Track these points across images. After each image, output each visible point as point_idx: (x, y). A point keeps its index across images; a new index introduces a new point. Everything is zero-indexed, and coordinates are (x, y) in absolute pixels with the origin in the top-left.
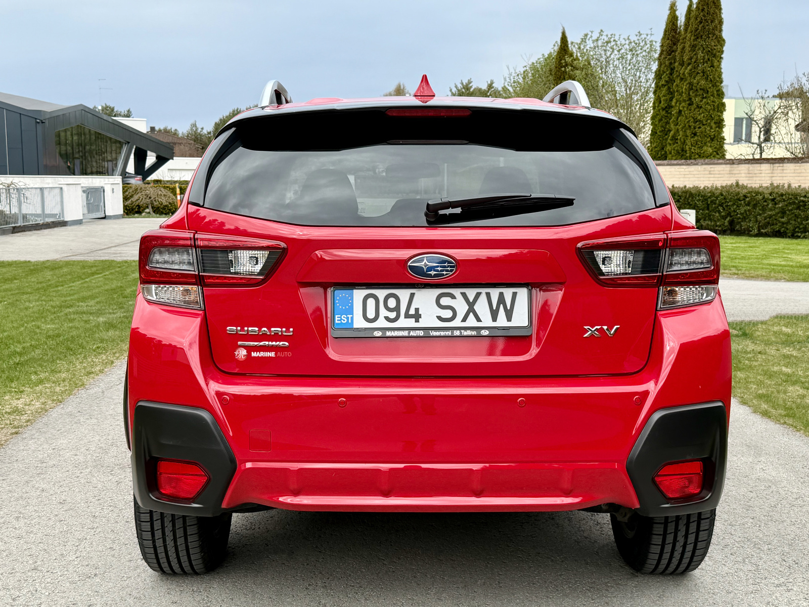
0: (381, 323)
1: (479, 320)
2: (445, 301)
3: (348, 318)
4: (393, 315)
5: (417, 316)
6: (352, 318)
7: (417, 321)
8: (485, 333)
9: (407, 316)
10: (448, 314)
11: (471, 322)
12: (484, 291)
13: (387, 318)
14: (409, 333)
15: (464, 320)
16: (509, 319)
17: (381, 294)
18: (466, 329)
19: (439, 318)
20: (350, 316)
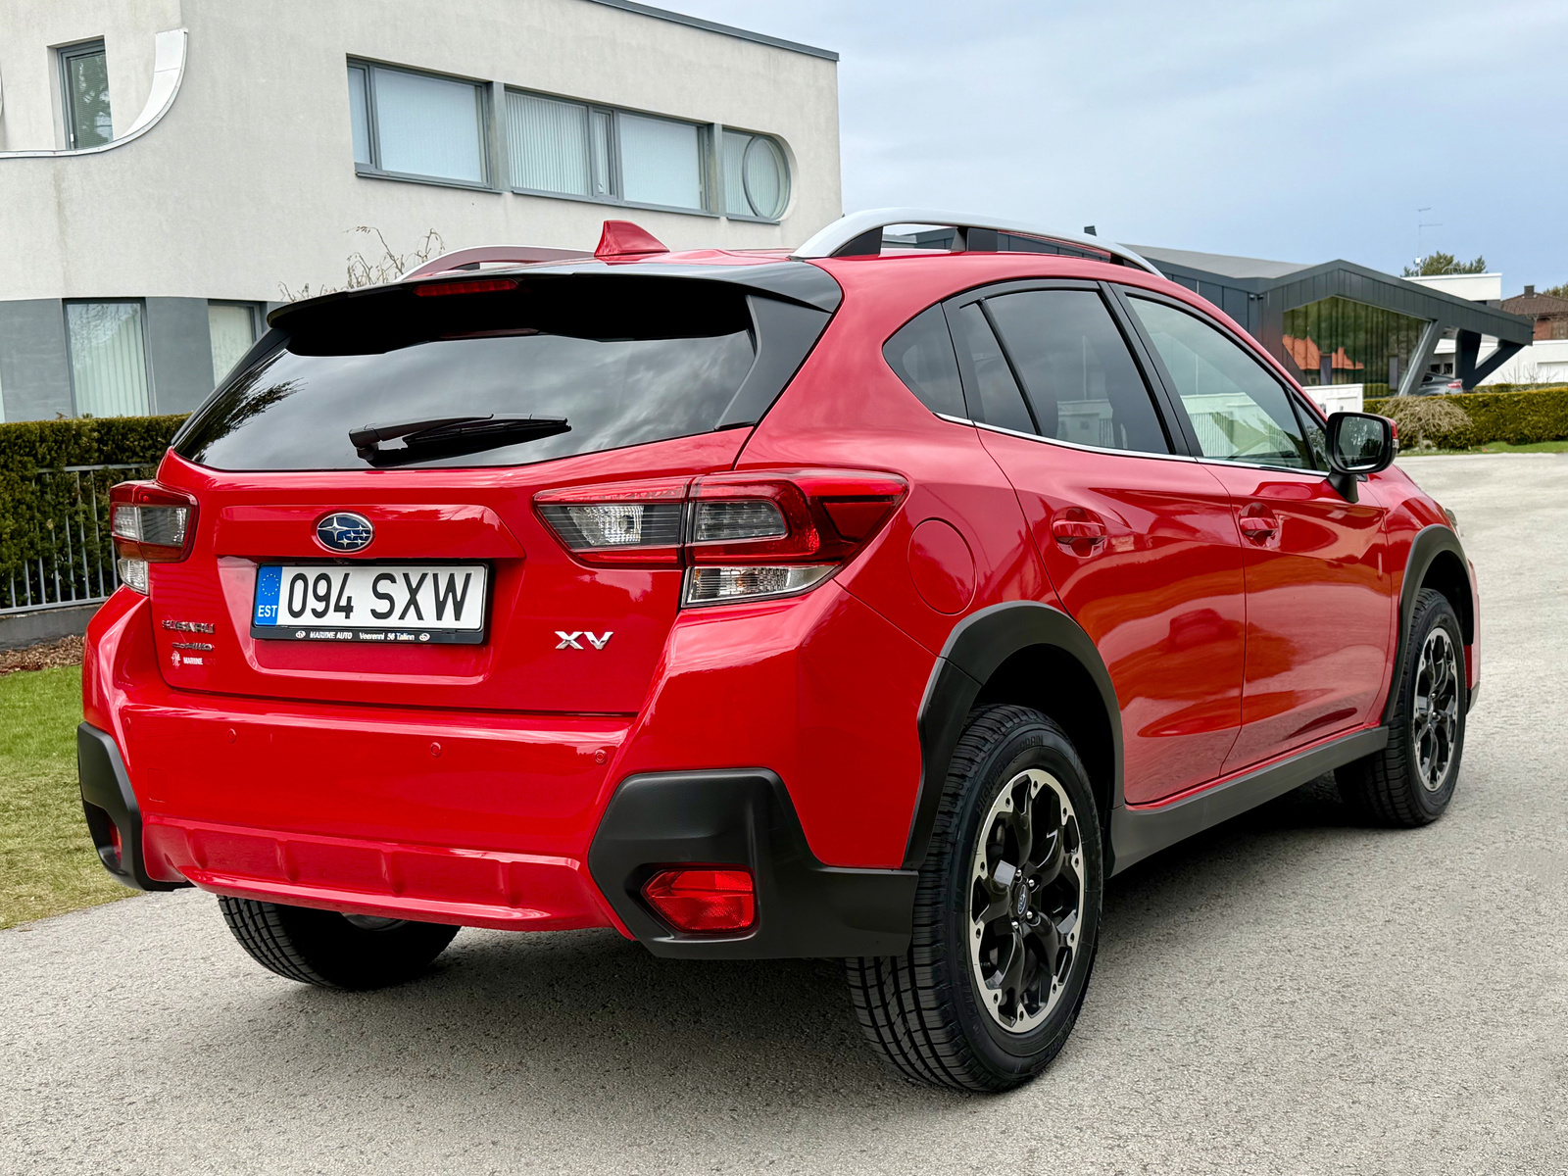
0: (307, 619)
1: (420, 617)
2: (384, 586)
3: (271, 610)
4: (320, 606)
5: (348, 610)
6: (277, 609)
7: (347, 617)
8: (424, 638)
9: (338, 609)
10: (383, 606)
11: (410, 620)
12: (430, 571)
13: (314, 611)
14: (336, 635)
15: (402, 617)
16: (458, 617)
17: (311, 573)
18: (402, 630)
19: (374, 613)
20: (274, 607)
